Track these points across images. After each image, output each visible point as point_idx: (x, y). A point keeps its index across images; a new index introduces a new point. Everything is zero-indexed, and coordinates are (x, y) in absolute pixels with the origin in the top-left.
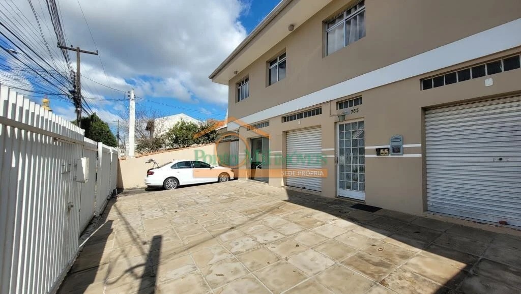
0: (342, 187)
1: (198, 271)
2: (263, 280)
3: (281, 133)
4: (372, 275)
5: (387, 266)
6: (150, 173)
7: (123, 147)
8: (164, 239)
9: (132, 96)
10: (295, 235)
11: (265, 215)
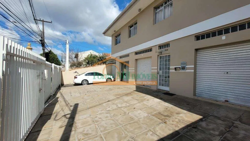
0: (160, 85)
1: (92, 116)
2: (117, 120)
3: (134, 60)
4: (162, 120)
5: (169, 117)
6: (75, 78)
7: (64, 66)
8: (79, 105)
9: (68, 42)
10: (135, 104)
11: (124, 96)
